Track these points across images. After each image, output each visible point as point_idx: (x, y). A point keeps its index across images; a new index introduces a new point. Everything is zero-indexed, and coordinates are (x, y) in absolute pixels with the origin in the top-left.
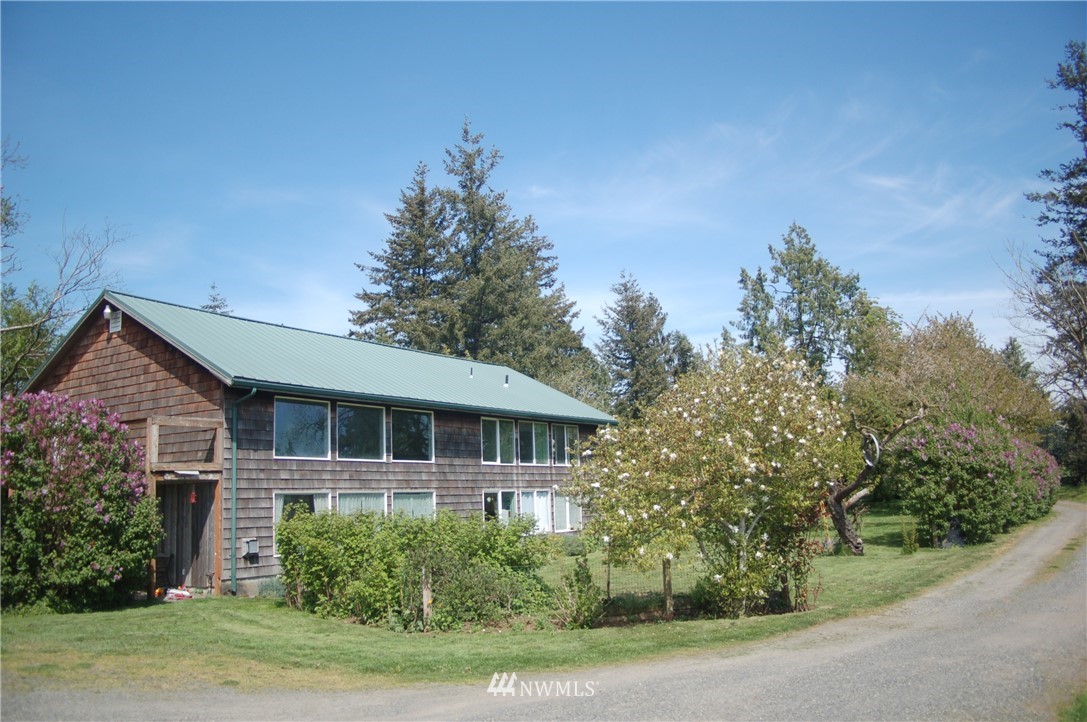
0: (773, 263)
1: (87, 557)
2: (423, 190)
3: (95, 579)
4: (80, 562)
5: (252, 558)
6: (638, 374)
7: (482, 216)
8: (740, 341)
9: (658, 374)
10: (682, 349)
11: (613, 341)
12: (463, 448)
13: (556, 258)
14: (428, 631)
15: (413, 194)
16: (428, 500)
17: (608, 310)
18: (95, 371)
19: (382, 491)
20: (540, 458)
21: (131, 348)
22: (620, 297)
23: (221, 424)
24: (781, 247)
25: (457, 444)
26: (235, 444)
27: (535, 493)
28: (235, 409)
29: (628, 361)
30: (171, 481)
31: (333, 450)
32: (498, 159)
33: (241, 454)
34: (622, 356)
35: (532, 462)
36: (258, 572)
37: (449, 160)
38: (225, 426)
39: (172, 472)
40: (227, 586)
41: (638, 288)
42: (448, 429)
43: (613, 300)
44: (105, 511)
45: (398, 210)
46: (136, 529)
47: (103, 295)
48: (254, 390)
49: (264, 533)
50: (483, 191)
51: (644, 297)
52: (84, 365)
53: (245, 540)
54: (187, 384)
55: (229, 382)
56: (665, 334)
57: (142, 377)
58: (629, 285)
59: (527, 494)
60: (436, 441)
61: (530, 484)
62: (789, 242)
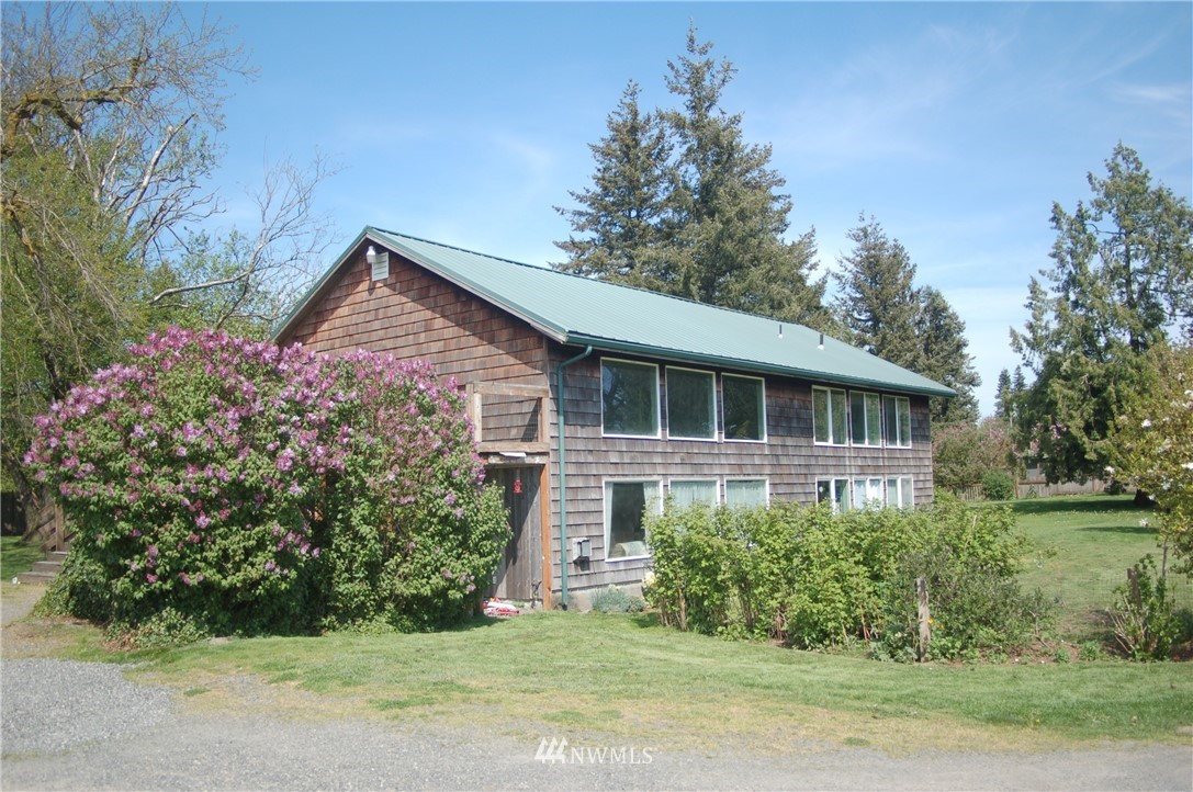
0: (1094, 196)
1: (435, 562)
2: (635, 114)
3: (446, 590)
4: (429, 568)
5: (583, 563)
6: (884, 338)
7: (717, 143)
8: (1052, 295)
9: (908, 338)
10: (935, 309)
11: (852, 299)
12: (794, 425)
13: (789, 197)
14: (927, 660)
15: (620, 121)
16: (760, 489)
17: (844, 261)
18: (352, 330)
19: (714, 478)
20: (872, 440)
21: (404, 299)
22: (859, 245)
23: (546, 392)
24: (1103, 175)
25: (789, 419)
26: (562, 418)
27: (868, 482)
28: (560, 373)
29: (870, 323)
30: (495, 465)
31: (664, 429)
32: (731, 74)
33: (569, 431)
34: (863, 318)
35: (863, 443)
36: (589, 580)
37: (671, 75)
38: (551, 396)
39: (497, 454)
40: (557, 599)
41: (881, 233)
42: (781, 401)
43: (850, 248)
44: (455, 505)
45: (603, 140)
46: (485, 527)
47: (365, 233)
48: (590, 348)
49: (595, 532)
50: (713, 114)
51: (889, 244)
52: (337, 323)
53: (574, 540)
54: (491, 342)
55: (562, 338)
56: (915, 288)
57: (423, 335)
58: (869, 230)
59: (859, 482)
60: (768, 416)
61: (863, 470)
62: (1114, 169)
